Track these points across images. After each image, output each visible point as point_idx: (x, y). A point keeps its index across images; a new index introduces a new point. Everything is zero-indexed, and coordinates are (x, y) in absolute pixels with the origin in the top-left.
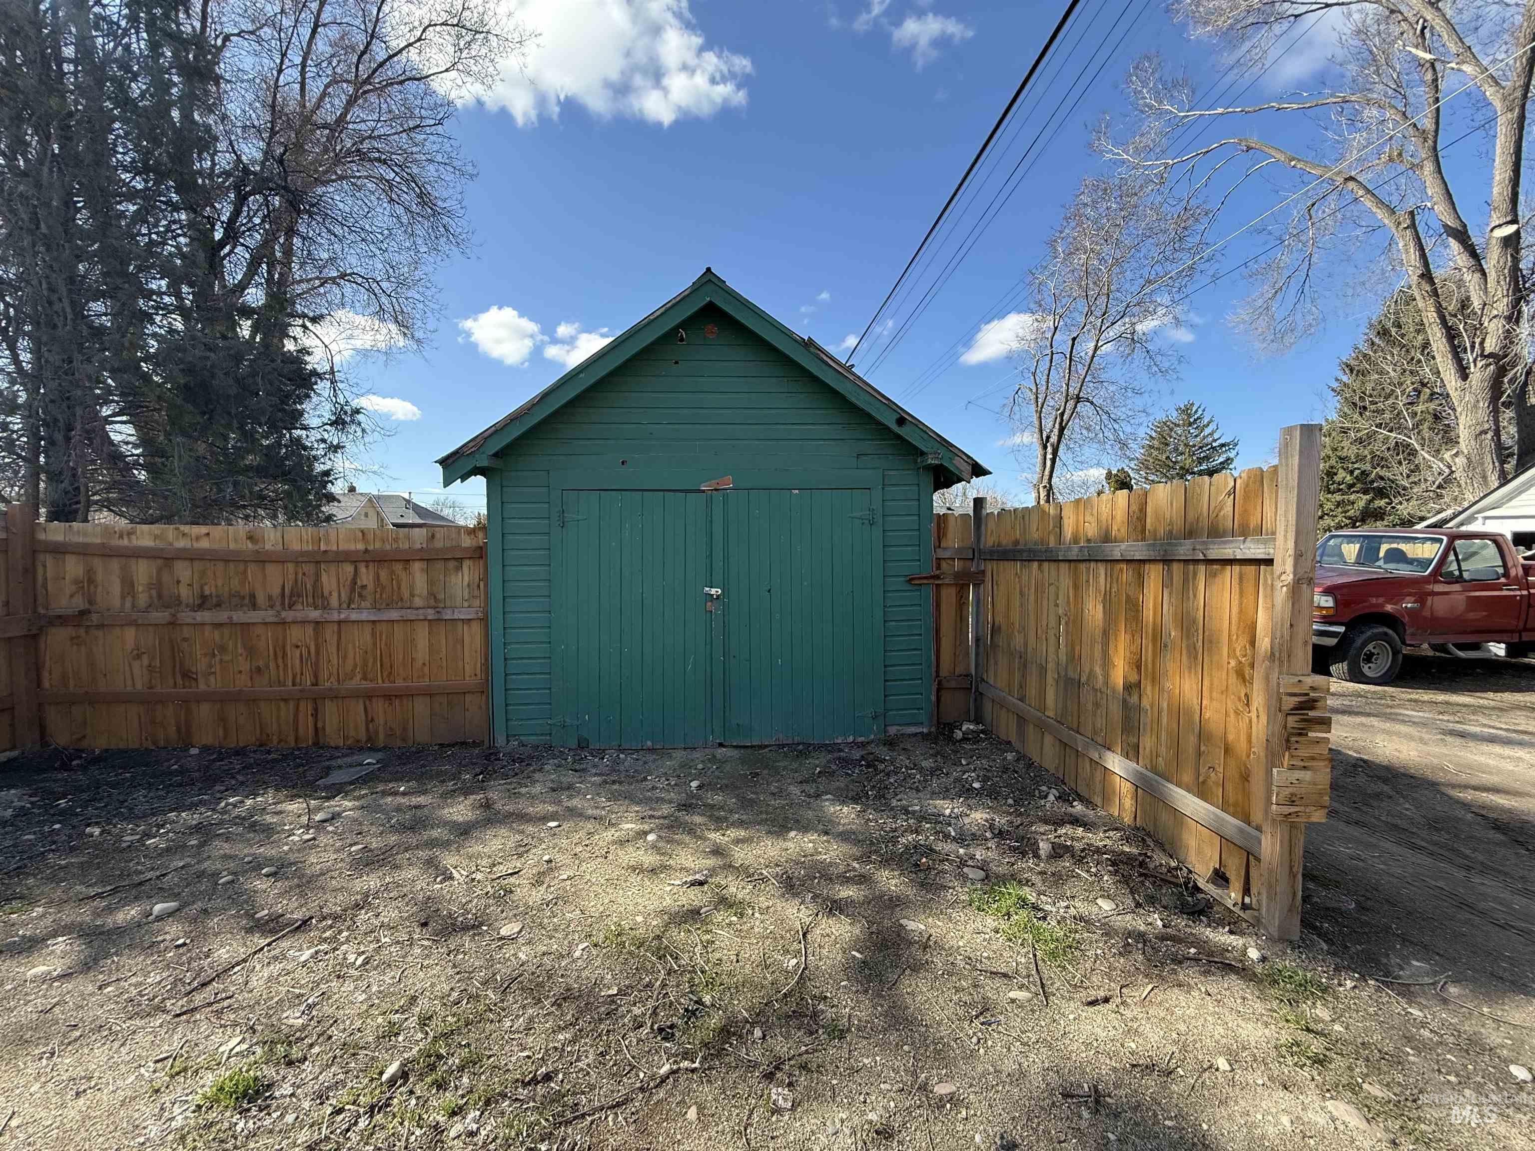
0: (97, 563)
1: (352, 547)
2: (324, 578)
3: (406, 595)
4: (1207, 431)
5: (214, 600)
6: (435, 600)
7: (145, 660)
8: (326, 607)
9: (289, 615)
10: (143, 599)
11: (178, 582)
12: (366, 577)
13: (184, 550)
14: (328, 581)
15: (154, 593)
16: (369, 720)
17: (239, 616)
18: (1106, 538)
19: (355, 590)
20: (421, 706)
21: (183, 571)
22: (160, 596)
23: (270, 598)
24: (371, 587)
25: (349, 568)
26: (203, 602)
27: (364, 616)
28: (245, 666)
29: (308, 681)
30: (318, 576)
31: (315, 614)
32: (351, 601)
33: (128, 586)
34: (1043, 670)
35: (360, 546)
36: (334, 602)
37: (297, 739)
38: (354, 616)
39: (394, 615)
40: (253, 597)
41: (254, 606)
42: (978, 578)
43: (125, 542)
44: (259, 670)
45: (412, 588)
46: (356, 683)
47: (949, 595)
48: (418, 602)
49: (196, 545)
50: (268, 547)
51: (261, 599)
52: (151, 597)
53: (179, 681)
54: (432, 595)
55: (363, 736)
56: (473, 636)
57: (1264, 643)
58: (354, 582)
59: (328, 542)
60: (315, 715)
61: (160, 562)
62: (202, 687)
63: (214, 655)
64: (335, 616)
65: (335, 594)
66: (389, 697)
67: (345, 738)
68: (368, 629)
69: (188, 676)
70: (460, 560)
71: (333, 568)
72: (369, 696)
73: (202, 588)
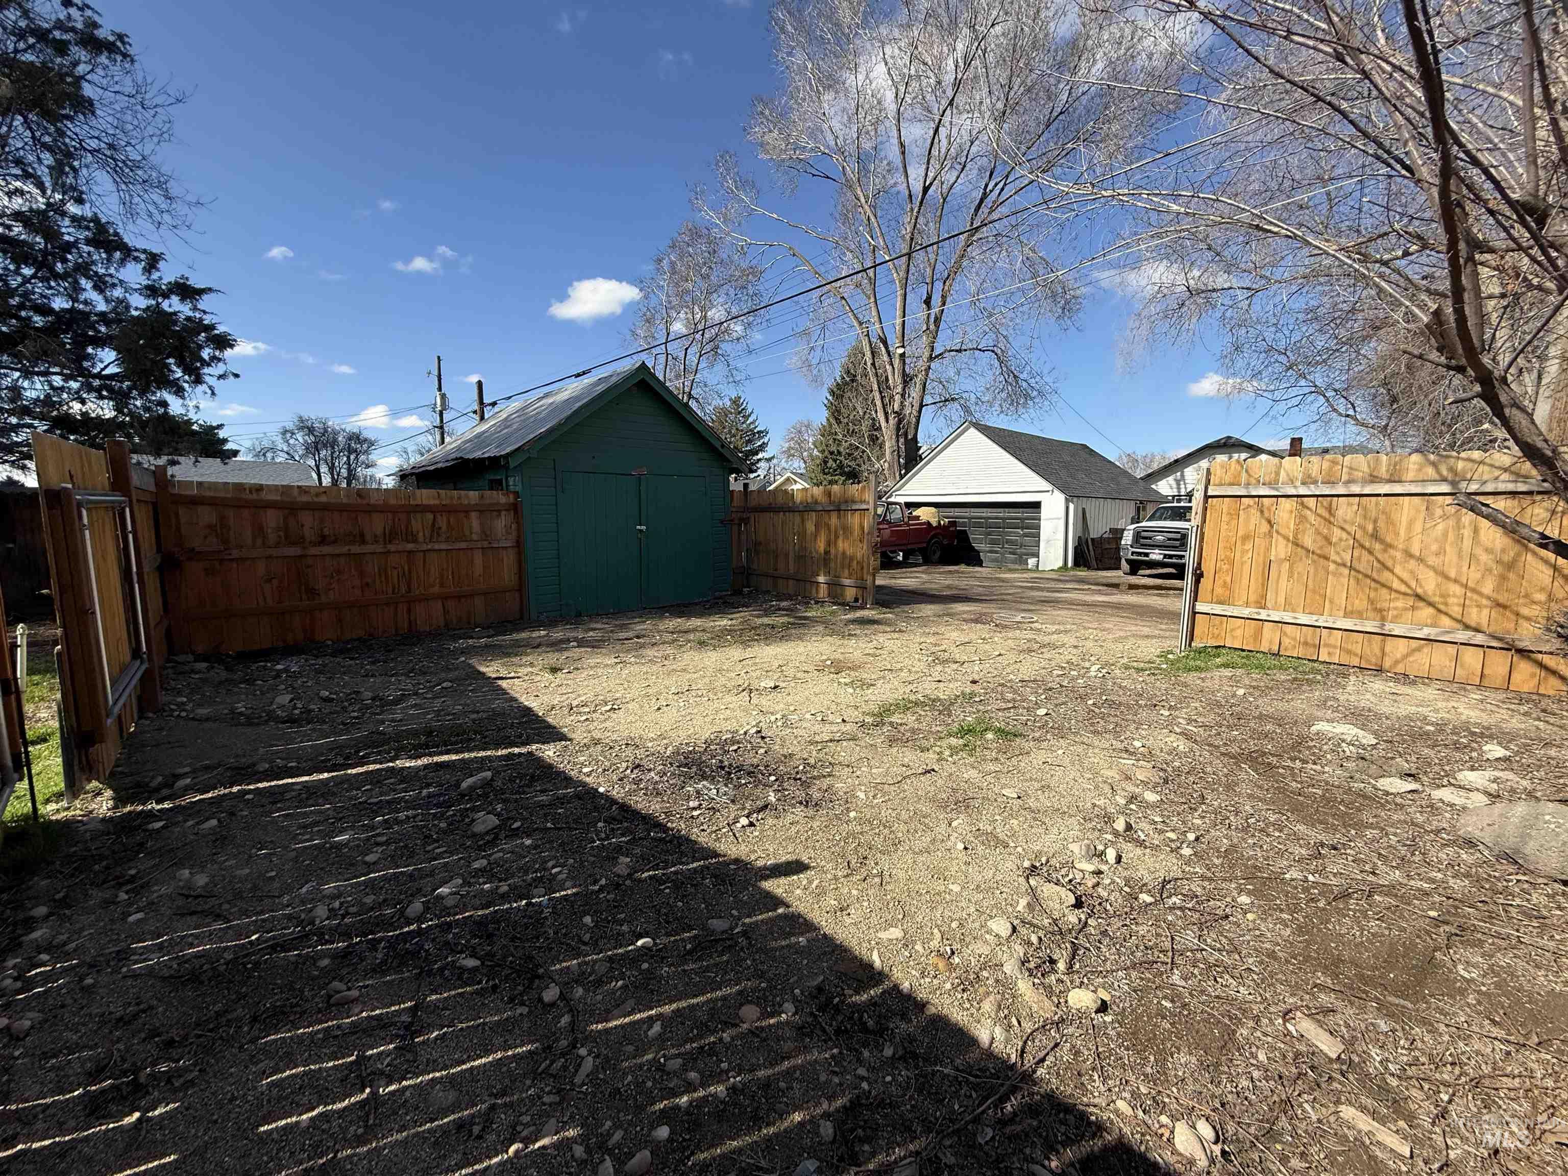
0: (230, 513)
1: (432, 502)
2: (413, 522)
3: (467, 533)
4: (750, 420)
5: (333, 538)
6: (486, 535)
7: (275, 582)
8: (415, 541)
9: (392, 548)
10: (272, 538)
11: (302, 526)
12: (442, 522)
13: (308, 503)
14: (417, 524)
15: (282, 534)
16: (446, 612)
17: (356, 549)
18: (816, 502)
19: (435, 529)
20: (478, 602)
21: (308, 520)
22: (286, 537)
23: (376, 536)
24: (444, 528)
25: (430, 516)
26: (323, 540)
27: (443, 546)
28: (357, 582)
29: (403, 590)
30: (409, 521)
31: (410, 546)
32: (431, 537)
33: (259, 530)
34: (787, 555)
35: (437, 502)
36: (421, 539)
37: (396, 630)
38: (437, 547)
39: (463, 545)
40: (362, 535)
41: (363, 541)
42: (746, 521)
43: (254, 496)
44: (367, 584)
45: (471, 527)
46: (436, 589)
47: (735, 528)
48: (475, 537)
49: (316, 500)
50: (372, 502)
51: (368, 537)
52: (280, 537)
53: (304, 597)
54: (484, 532)
55: (442, 624)
56: (509, 559)
57: (866, 530)
58: (433, 525)
59: (415, 499)
60: (409, 611)
61: (286, 511)
62: (324, 599)
63: (332, 577)
64: (425, 547)
65: (421, 534)
66: (459, 597)
67: (431, 625)
68: (444, 554)
69: (312, 592)
70: (499, 511)
71: (419, 516)
72: (445, 598)
73: (322, 530)
